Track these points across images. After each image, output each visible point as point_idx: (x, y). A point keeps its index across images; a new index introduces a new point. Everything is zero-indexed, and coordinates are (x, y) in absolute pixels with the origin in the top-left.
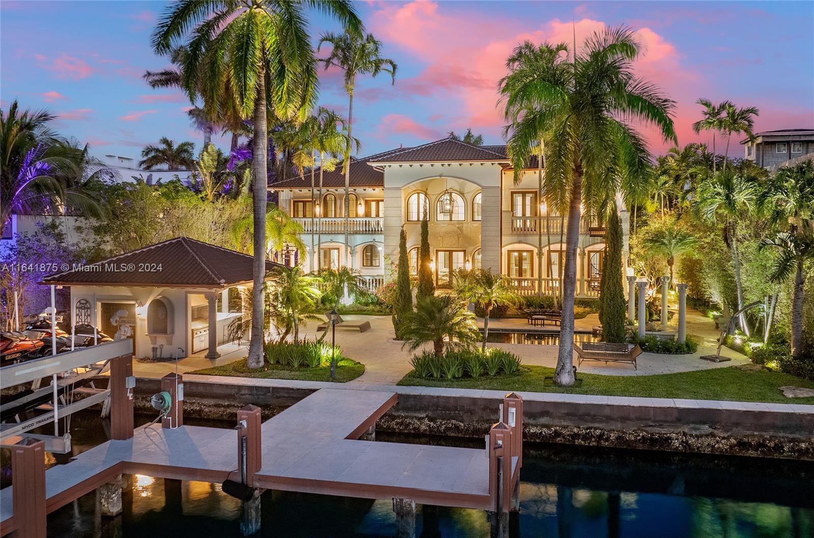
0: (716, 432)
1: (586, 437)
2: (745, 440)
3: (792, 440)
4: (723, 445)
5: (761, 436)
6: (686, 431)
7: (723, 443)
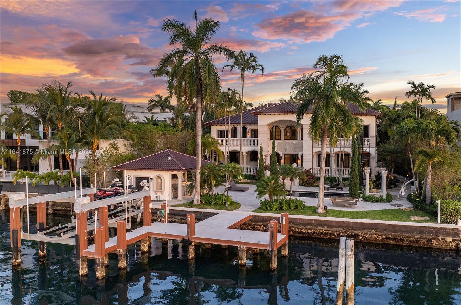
0: (377, 233)
1: (326, 234)
2: (389, 236)
3: (407, 237)
4: (380, 238)
5: (395, 235)
6: (365, 232)
7: (380, 237)
